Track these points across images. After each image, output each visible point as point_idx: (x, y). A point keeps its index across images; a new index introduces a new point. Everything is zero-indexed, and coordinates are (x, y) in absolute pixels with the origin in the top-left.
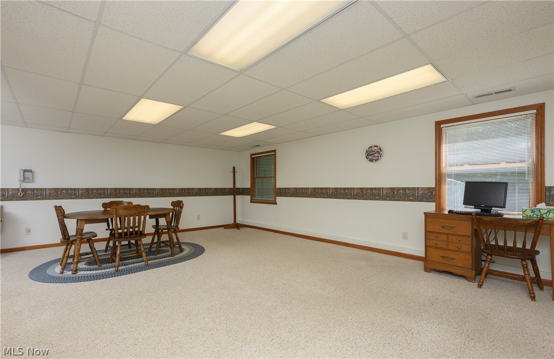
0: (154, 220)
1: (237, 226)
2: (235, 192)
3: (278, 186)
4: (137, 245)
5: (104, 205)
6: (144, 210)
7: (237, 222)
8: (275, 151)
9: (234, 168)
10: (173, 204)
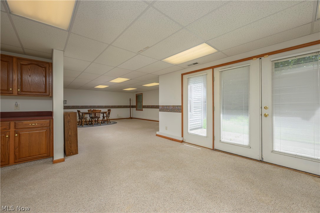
0: (102, 114)
1: (131, 118)
2: (131, 107)
3: (143, 105)
4: (98, 121)
5: (88, 110)
6: (100, 112)
7: (131, 117)
8: (142, 94)
9: (130, 99)
10: (108, 110)
